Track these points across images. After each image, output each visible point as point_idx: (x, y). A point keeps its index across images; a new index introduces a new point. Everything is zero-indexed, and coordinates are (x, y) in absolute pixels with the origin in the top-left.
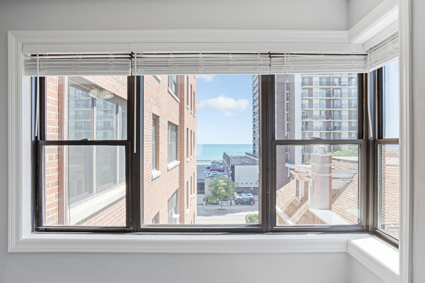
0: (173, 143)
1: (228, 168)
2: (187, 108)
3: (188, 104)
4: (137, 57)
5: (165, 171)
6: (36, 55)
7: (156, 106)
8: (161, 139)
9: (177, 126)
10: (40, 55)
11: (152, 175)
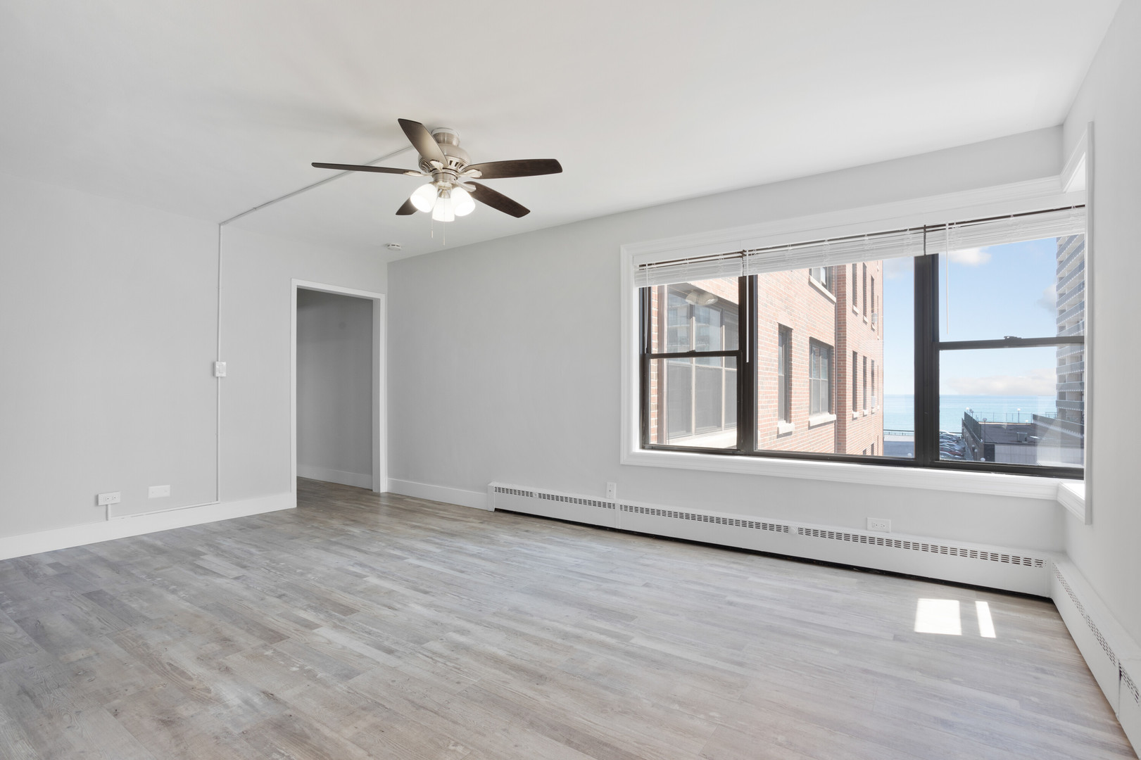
0: (822, 379)
1: (976, 450)
2: (854, 312)
3: (855, 303)
4: (749, 255)
5: (804, 426)
6: (645, 265)
7: (785, 311)
8: (795, 369)
9: (830, 347)
10: (649, 265)
11: (778, 428)
